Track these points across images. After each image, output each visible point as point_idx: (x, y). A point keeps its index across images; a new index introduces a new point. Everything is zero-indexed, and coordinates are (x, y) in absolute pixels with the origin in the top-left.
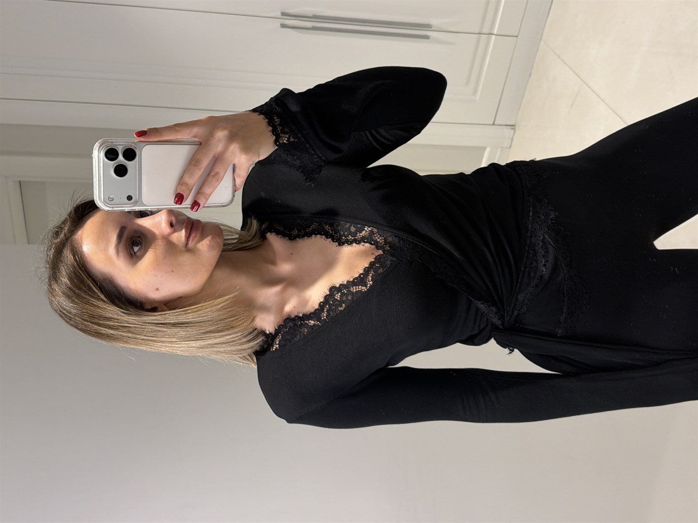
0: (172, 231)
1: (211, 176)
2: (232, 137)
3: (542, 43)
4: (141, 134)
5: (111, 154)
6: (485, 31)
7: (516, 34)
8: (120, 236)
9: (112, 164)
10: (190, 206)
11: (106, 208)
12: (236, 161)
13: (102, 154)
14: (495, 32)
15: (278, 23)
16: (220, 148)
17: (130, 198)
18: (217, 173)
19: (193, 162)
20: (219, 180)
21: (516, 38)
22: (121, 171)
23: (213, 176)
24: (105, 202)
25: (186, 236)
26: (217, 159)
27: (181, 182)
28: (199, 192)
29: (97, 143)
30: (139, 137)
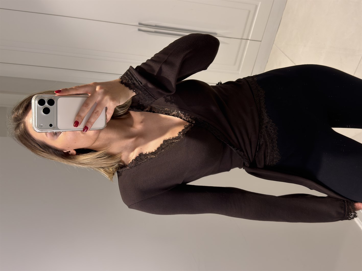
1: (94, 112)
2: (106, 93)
3: (274, 45)
5: (41, 102)
6: (245, 37)
7: (261, 40)
9: (42, 107)
12: (107, 105)
13: (37, 102)
14: (250, 38)
16: (99, 98)
17: (51, 125)
18: (97, 111)
19: (85, 104)
20: (98, 115)
21: (260, 42)
22: (46, 111)
23: (96, 113)
27: (78, 115)
28: (88, 121)
30: (57, 93)
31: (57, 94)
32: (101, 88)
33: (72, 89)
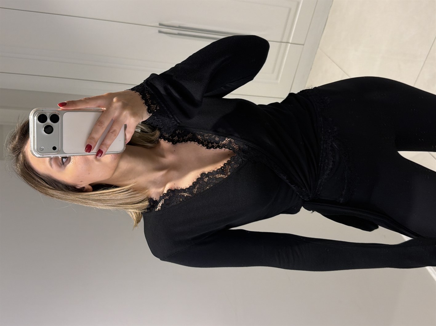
1: (110, 132)
2: (125, 106)
3: (319, 49)
4: (63, 105)
5: (42, 118)
6: (284, 40)
7: (303, 43)
10: (96, 154)
12: (127, 122)
13: (36, 118)
14: (290, 41)
15: (157, 30)
16: (116, 114)
17: (54, 148)
18: (114, 131)
20: (116, 136)
21: (303, 46)
22: (49, 130)
23: (112, 133)
24: (37, 151)
26: (115, 122)
27: (90, 137)
28: (102, 143)
29: (33, 111)
30: (61, 107)
31: (61, 108)
33: (80, 101)
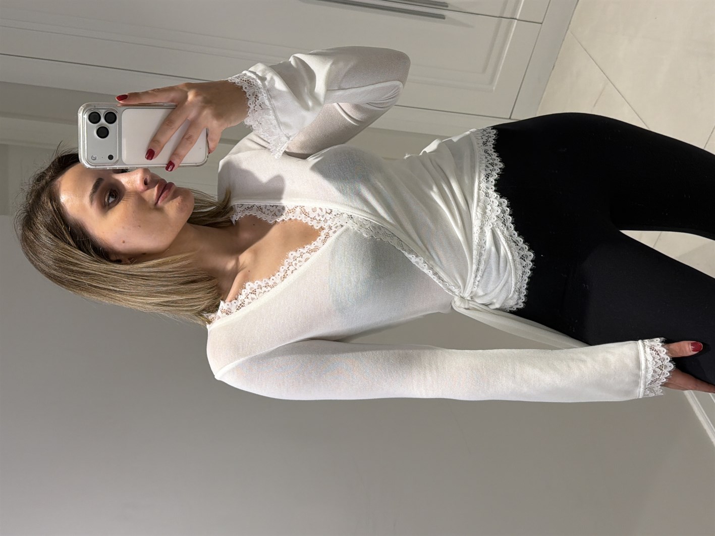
0: (146, 188)
1: (184, 138)
2: (207, 103)
4: (122, 98)
5: (94, 118)
8: (96, 187)
9: (95, 127)
11: (88, 166)
12: (209, 126)
13: (86, 116)
16: (194, 112)
17: (111, 157)
18: (190, 137)
19: (167, 122)
20: (192, 143)
22: (103, 133)
23: (187, 139)
24: (88, 162)
25: (157, 195)
26: (192, 124)
27: (154, 139)
28: (175, 153)
29: (82, 107)
30: (120, 100)
31: (121, 102)
32: (197, 95)
33: (147, 93)
